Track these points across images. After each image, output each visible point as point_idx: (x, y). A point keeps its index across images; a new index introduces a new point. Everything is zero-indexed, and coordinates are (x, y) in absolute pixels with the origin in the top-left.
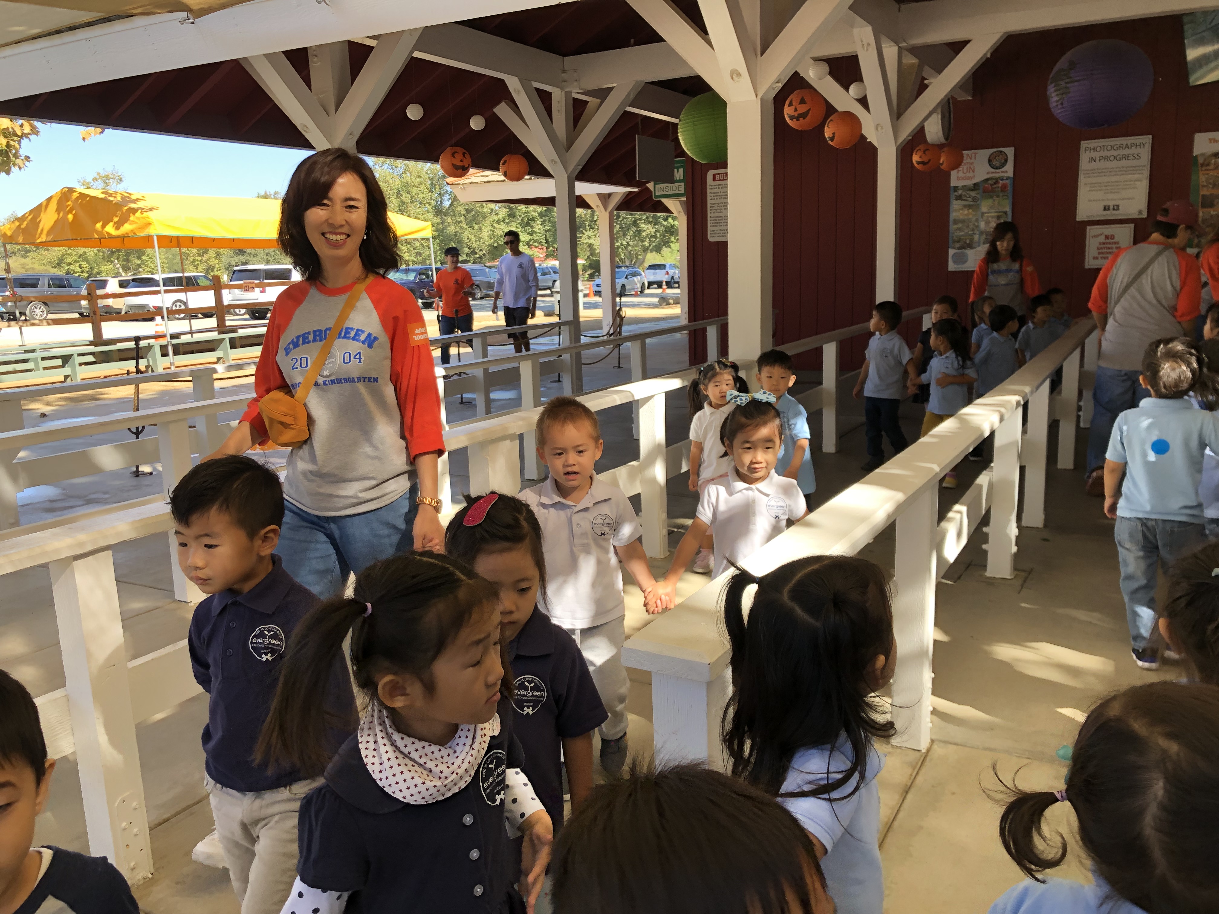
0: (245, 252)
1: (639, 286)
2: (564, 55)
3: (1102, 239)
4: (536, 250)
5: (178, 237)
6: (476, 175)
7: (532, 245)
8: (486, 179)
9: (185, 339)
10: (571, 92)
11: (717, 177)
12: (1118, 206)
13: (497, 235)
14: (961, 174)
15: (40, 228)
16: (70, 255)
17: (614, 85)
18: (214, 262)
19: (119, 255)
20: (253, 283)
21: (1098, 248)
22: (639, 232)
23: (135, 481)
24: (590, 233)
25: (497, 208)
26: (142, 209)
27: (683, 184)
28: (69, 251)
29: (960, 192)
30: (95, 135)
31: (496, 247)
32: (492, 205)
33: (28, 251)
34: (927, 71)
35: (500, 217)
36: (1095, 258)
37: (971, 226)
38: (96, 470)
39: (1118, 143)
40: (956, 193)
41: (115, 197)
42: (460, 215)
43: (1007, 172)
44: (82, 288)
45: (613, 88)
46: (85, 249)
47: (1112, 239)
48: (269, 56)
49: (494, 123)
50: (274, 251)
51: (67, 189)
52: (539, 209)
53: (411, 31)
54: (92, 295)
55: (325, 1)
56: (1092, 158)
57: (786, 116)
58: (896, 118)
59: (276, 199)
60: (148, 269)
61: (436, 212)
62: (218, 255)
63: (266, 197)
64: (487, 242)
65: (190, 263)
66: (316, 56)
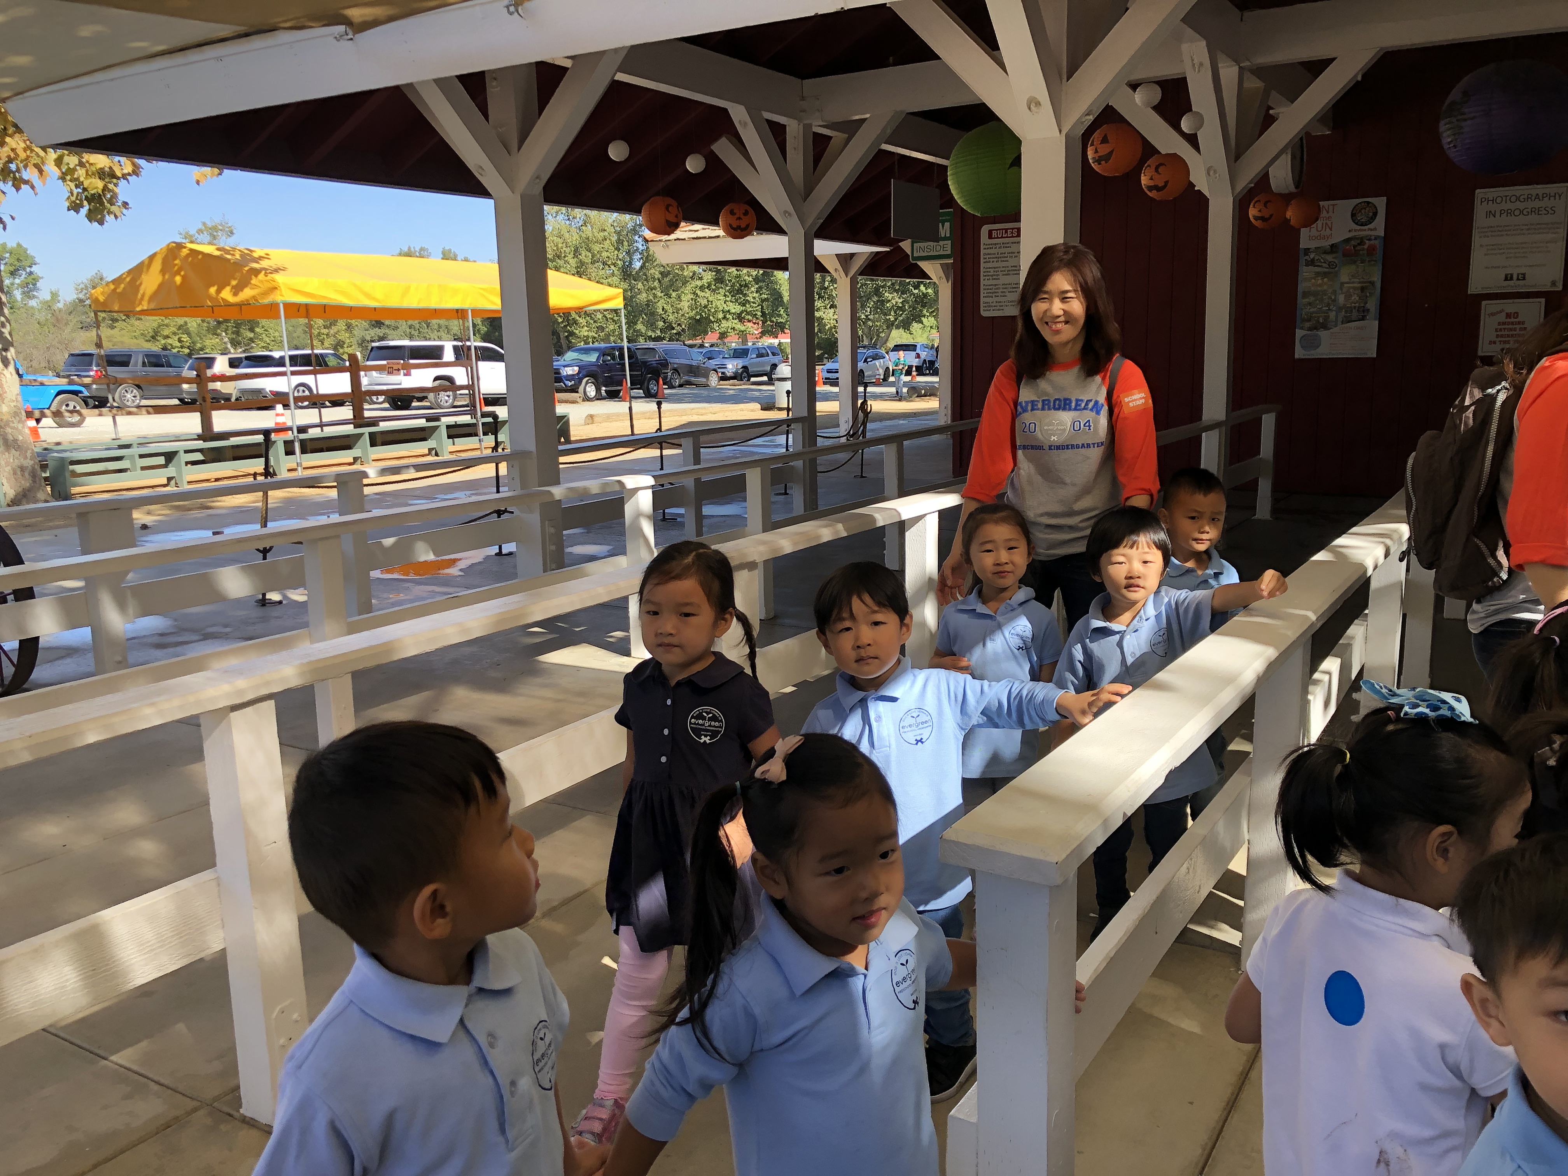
0: (384, 325)
1: (881, 372)
2: (803, 77)
3: (1502, 318)
4: (750, 325)
5: (307, 305)
6: (686, 230)
7: (744, 318)
8: (695, 235)
9: (314, 433)
10: (810, 125)
11: (994, 234)
12: (1524, 274)
13: (701, 305)
14: (1315, 233)
15: (141, 292)
16: (167, 326)
17: (868, 116)
18: (344, 336)
19: (227, 326)
20: (398, 364)
21: (1496, 330)
22: (883, 302)
25: (701, 270)
26: (267, 269)
27: (949, 242)
28: (167, 321)
29: (1312, 256)
30: (211, 177)
31: (697, 321)
32: (695, 268)
33: (115, 320)
34: (1274, 98)
35: (705, 282)
36: (1491, 343)
37: (1326, 301)
38: (219, 597)
39: (1526, 193)
40: (1307, 257)
41: (233, 255)
42: (654, 280)
43: (1375, 229)
44: (184, 367)
45: (865, 119)
46: (186, 319)
47: (1514, 318)
48: (440, 82)
49: (714, 163)
50: (419, 323)
51: (174, 245)
52: (754, 272)
53: (616, 50)
54: (202, 376)
55: (518, 12)
56: (1490, 212)
57: (1090, 157)
58: (1233, 160)
59: (421, 257)
60: (263, 344)
61: (624, 275)
62: (349, 327)
63: (409, 254)
64: (688, 313)
65: (318, 337)
66: (495, 79)
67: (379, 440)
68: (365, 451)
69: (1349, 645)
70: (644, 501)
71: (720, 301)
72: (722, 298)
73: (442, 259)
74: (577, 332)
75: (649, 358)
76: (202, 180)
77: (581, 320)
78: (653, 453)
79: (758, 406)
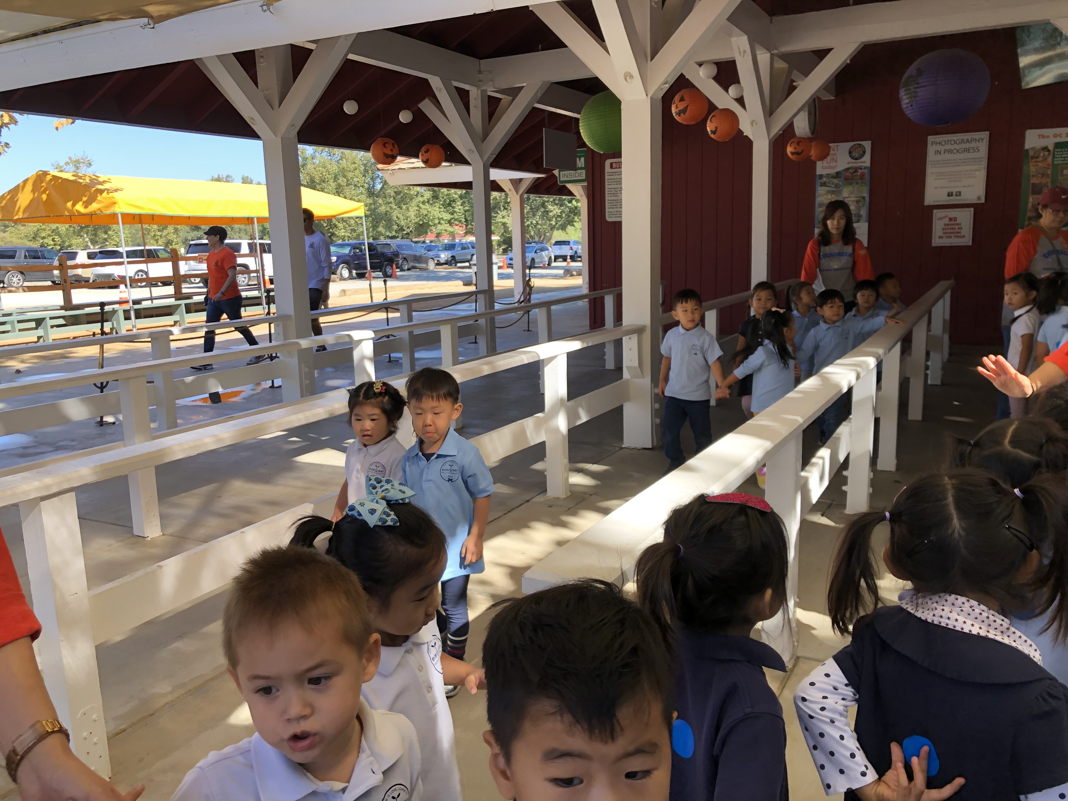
0: (200, 228)
1: (547, 259)
2: (480, 58)
3: (946, 221)
4: (457, 228)
5: (140, 215)
6: (403, 163)
7: (453, 223)
8: (412, 166)
9: (146, 304)
10: (486, 91)
11: (614, 165)
12: (960, 192)
13: (423, 214)
14: (826, 165)
15: (18, 206)
16: (44, 230)
17: (525, 84)
18: (172, 237)
19: (88, 230)
21: (943, 229)
22: (547, 212)
23: (99, 430)
24: (504, 213)
25: (423, 191)
26: (108, 190)
27: (584, 171)
28: (44, 227)
29: (824, 179)
30: (67, 125)
31: (421, 225)
32: (418, 189)
33: (6, 226)
34: (795, 74)
35: (425, 198)
36: (941, 237)
38: (66, 420)
39: (961, 138)
40: (821, 181)
41: (84, 180)
42: (390, 197)
43: (864, 162)
44: (55, 259)
45: (523, 87)
46: (58, 225)
47: (954, 221)
48: (221, 58)
49: (420, 117)
51: (41, 172)
52: (459, 192)
53: (346, 37)
54: (64, 265)
55: (269, 9)
56: (938, 151)
57: (673, 112)
58: (768, 115)
59: (227, 181)
60: (114, 243)
61: (369, 194)
62: (176, 231)
63: (219, 180)
64: (414, 220)
65: (151, 238)
66: (262, 57)
67: (193, 309)
68: (182, 317)
69: (838, 439)
70: (367, 348)
71: (436, 211)
72: (438, 209)
73: (243, 183)
74: (337, 233)
75: (386, 250)
76: (60, 127)
77: (339, 225)
78: (381, 315)
79: (461, 283)
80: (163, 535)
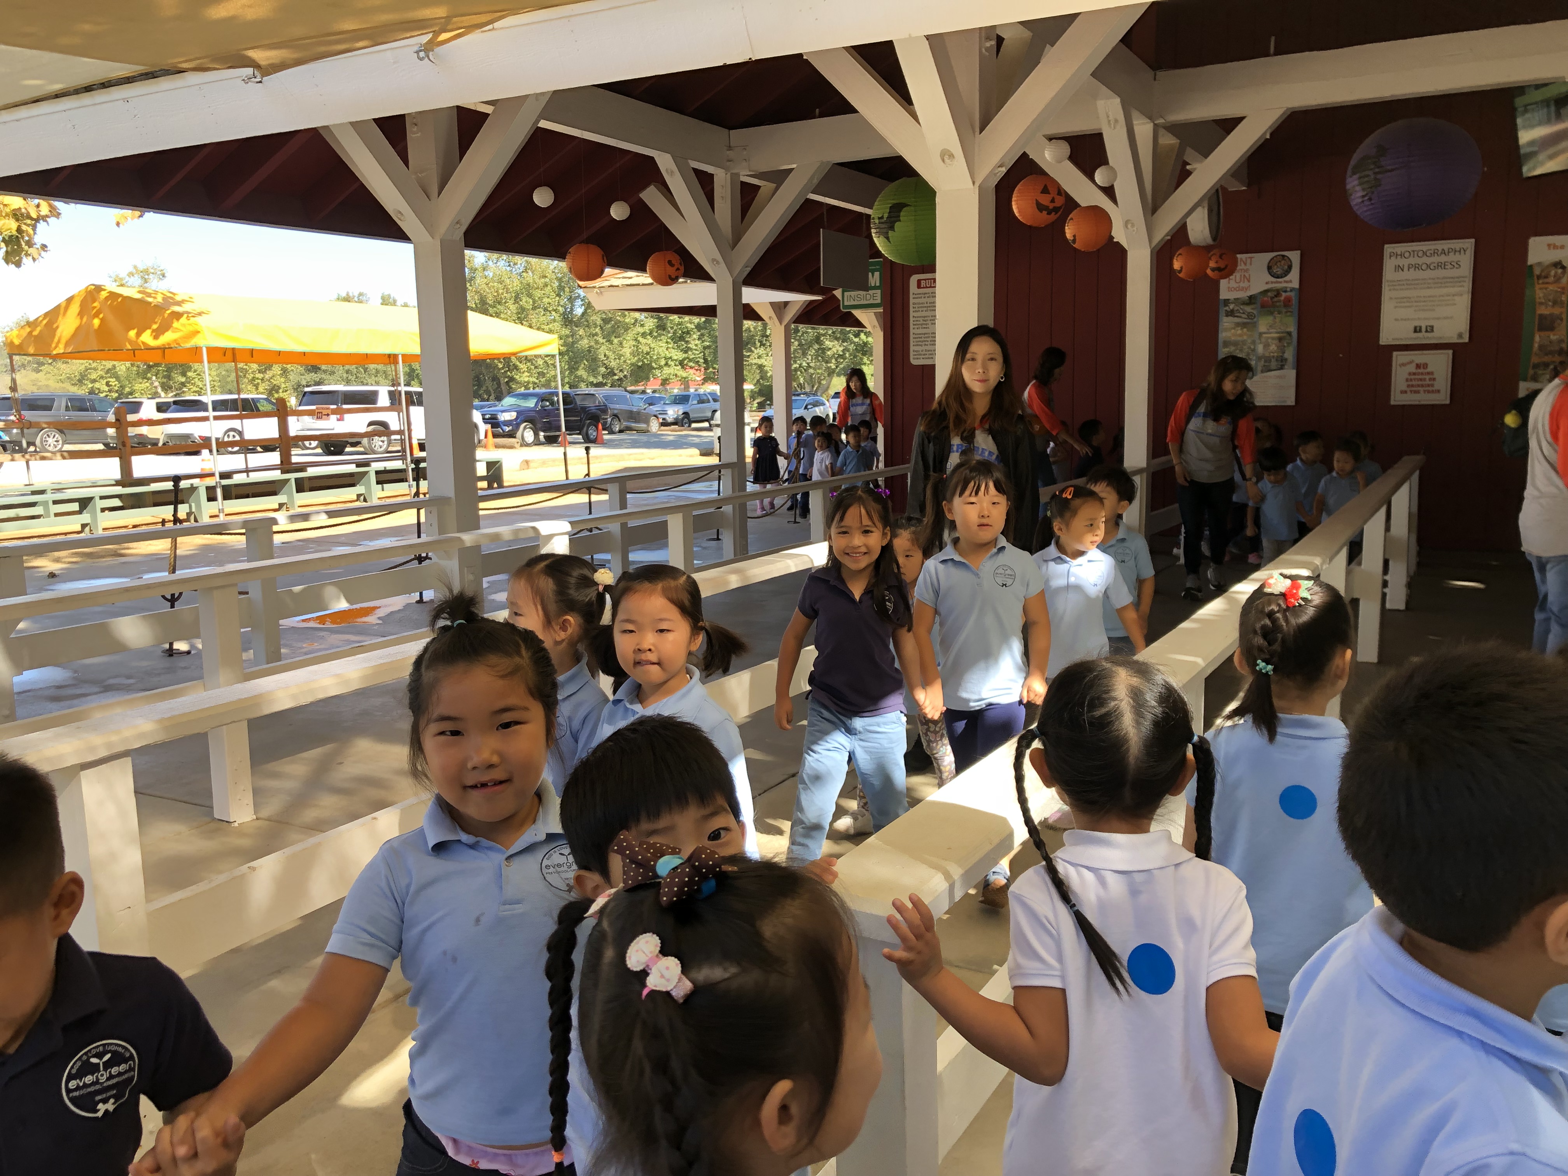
0: (320, 369)
2: (731, 128)
3: (1412, 368)
4: (692, 371)
5: (233, 349)
6: (614, 277)
7: (687, 365)
8: (630, 282)
9: (239, 479)
10: (738, 175)
11: (923, 284)
12: (1432, 327)
13: (642, 352)
14: (1233, 284)
15: (58, 336)
16: (95, 369)
17: (794, 166)
18: (279, 381)
19: (159, 370)
20: (328, 409)
21: (1407, 380)
22: (824, 350)
23: (167, 662)
24: (761, 351)
25: (643, 317)
26: (190, 313)
27: (879, 292)
28: (94, 365)
29: (1232, 306)
30: (133, 219)
31: (640, 367)
32: (637, 315)
33: (41, 364)
34: (1190, 154)
35: (646, 329)
36: (1404, 392)
38: (118, 647)
39: (1433, 247)
40: (1227, 308)
41: (155, 298)
42: (596, 326)
43: (1291, 281)
44: (109, 412)
45: (792, 169)
46: (115, 363)
47: (1424, 368)
48: (356, 126)
49: (641, 212)
50: (357, 368)
51: (93, 287)
52: (696, 320)
53: (537, 96)
54: (122, 420)
55: (428, 58)
56: (1399, 266)
58: (1150, 212)
59: (360, 302)
60: (195, 389)
61: (565, 322)
62: (284, 372)
63: (347, 299)
64: (630, 360)
65: (249, 381)
66: (416, 125)
67: (307, 485)
68: (291, 497)
71: (662, 348)
72: (664, 345)
73: (382, 305)
74: (517, 377)
75: (588, 404)
76: (122, 221)
77: (521, 366)
78: (582, 498)
79: (698, 452)
80: (257, 819)
